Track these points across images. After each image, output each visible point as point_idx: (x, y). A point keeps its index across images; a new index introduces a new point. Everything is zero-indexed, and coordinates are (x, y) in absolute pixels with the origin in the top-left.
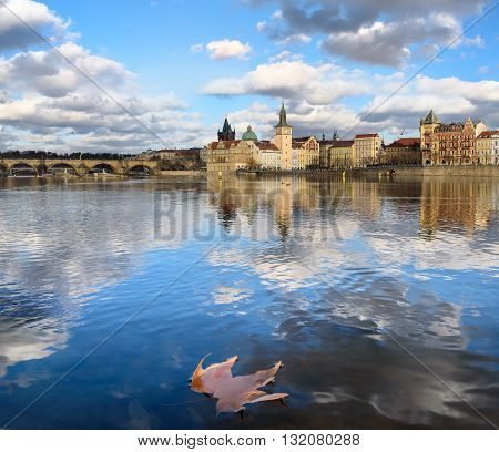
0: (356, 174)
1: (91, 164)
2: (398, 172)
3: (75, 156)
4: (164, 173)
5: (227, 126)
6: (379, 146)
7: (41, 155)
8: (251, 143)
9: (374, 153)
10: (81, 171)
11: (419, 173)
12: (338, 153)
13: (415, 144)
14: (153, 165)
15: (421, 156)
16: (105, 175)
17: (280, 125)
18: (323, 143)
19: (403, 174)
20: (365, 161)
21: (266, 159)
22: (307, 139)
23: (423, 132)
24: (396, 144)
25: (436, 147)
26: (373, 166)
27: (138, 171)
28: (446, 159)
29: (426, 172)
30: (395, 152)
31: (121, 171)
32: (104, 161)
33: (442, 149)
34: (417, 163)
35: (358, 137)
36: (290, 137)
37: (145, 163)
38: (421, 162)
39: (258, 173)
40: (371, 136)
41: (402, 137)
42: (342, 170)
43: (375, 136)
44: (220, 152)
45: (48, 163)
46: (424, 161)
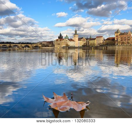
0: (96, 48)
1: (23, 45)
2: (108, 47)
3: (19, 43)
4: (43, 48)
5: (61, 35)
6: (103, 40)
7: (10, 43)
8: (67, 39)
9: (101, 42)
10: (21, 47)
11: (115, 47)
12: (91, 42)
13: (113, 39)
14: (40, 45)
15: (115, 42)
16: (27, 48)
17: (75, 34)
18: (87, 39)
19: (110, 48)
20: (99, 44)
21: (71, 44)
22: (82, 38)
23: (116, 35)
24: (108, 39)
25: (119, 39)
26: (101, 45)
27: (36, 47)
28: (123, 43)
29: (117, 47)
30: (108, 41)
31: (31, 47)
32: (27, 45)
33: (121, 40)
34: (114, 44)
35: (97, 37)
36: (78, 38)
37: (38, 45)
38: (115, 44)
39: (69, 48)
40: (100, 37)
41: (109, 37)
42: (92, 47)
43: (102, 37)
44: (59, 42)
45: (12, 45)
46: (116, 44)
